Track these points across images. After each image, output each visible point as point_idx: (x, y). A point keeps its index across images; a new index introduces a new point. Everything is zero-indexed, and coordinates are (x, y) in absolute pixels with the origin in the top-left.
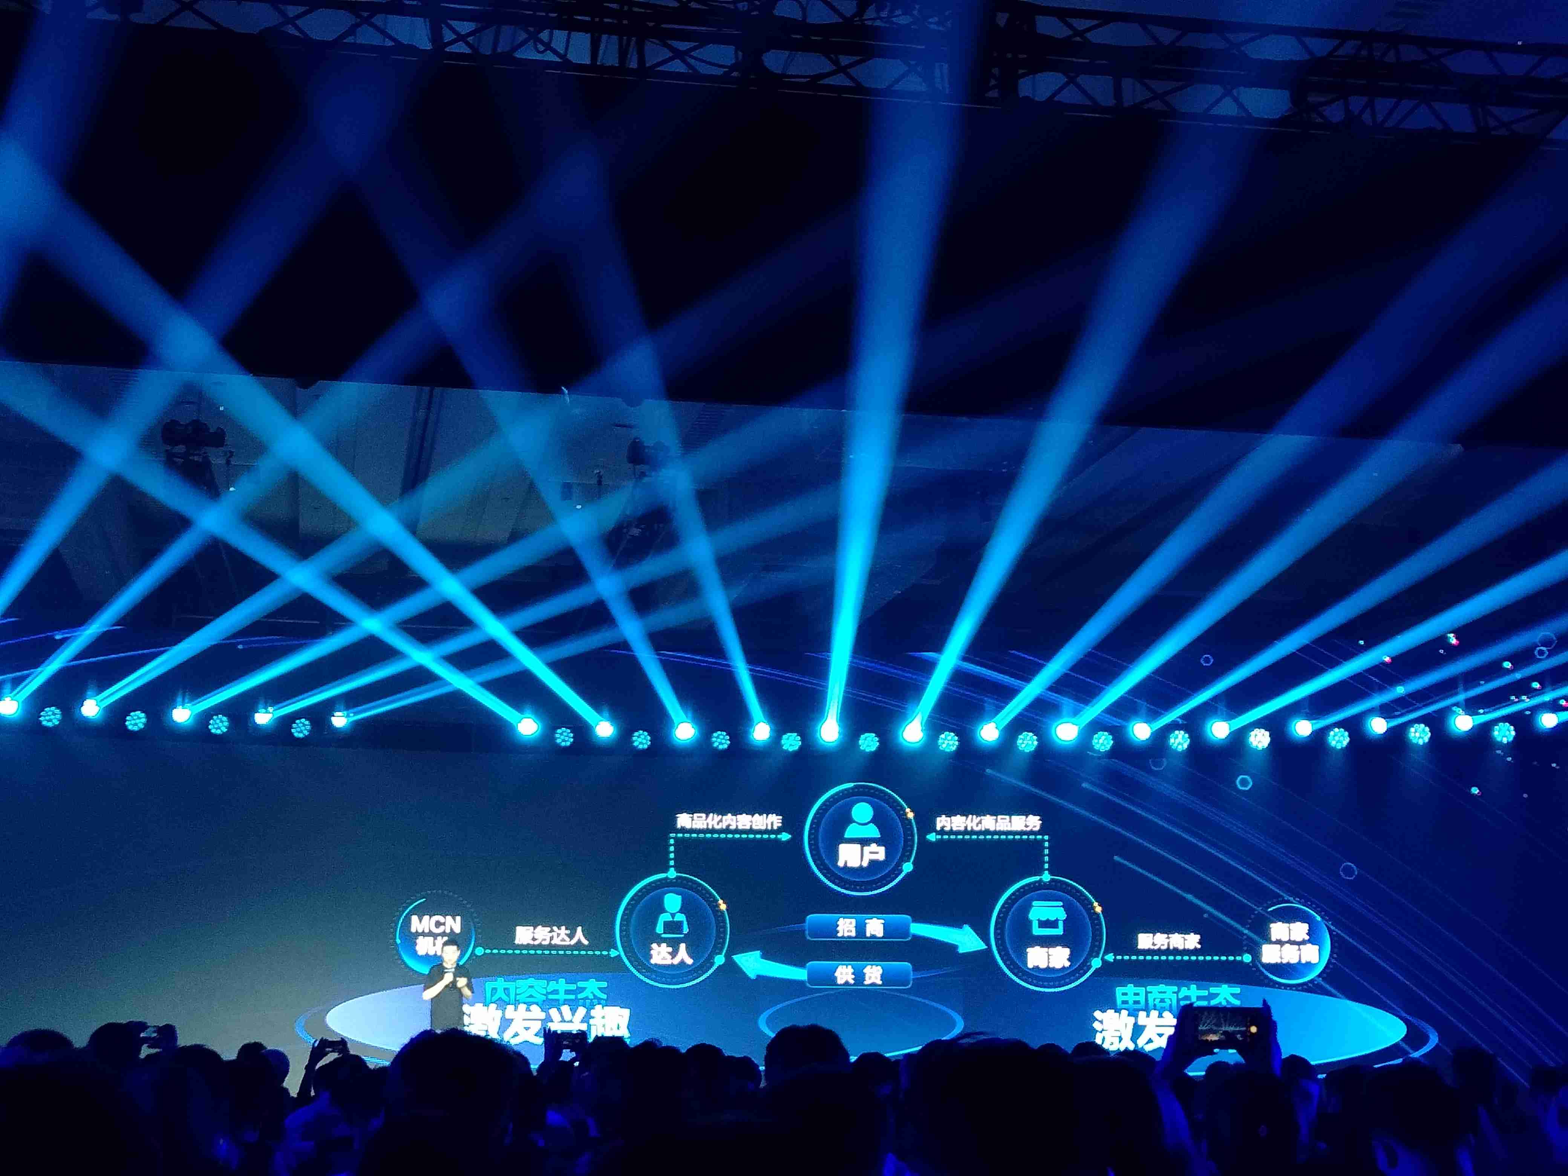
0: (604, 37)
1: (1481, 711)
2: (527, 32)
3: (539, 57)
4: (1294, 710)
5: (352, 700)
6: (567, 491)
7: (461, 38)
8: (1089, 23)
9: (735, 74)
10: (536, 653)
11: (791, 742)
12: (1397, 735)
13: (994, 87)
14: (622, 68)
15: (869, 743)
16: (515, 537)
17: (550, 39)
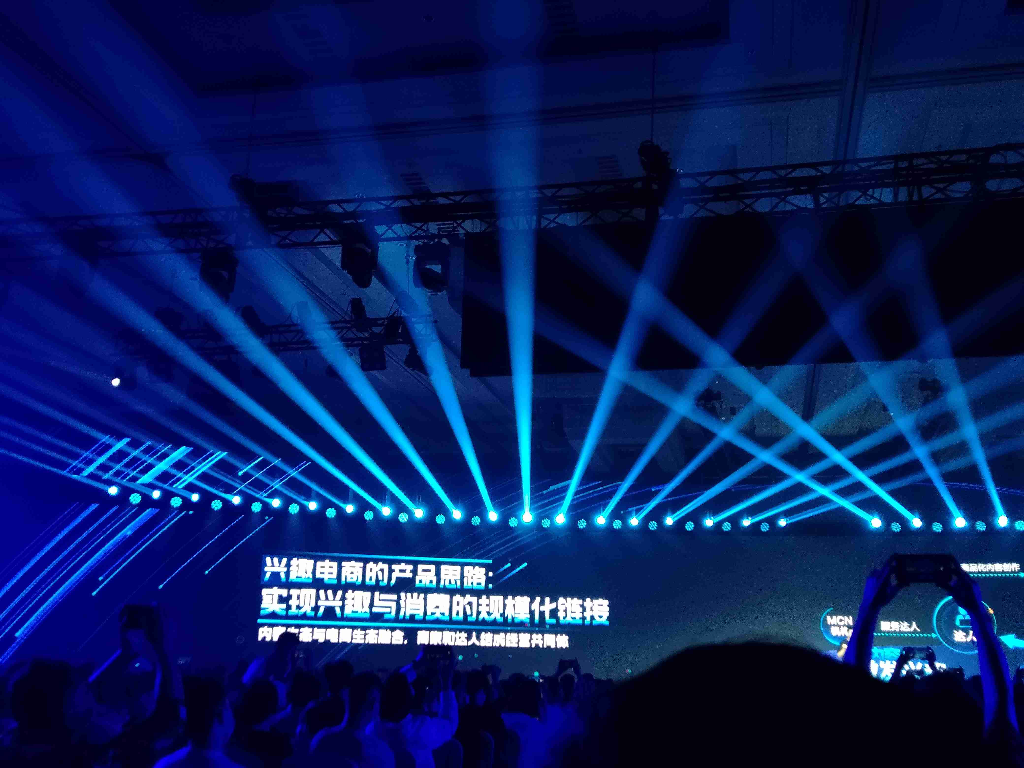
0: (901, 188)
2: (861, 192)
3: (868, 203)
7: (829, 200)
9: (971, 195)
10: (880, 486)
11: (1021, 526)
14: (910, 201)
17: (873, 193)
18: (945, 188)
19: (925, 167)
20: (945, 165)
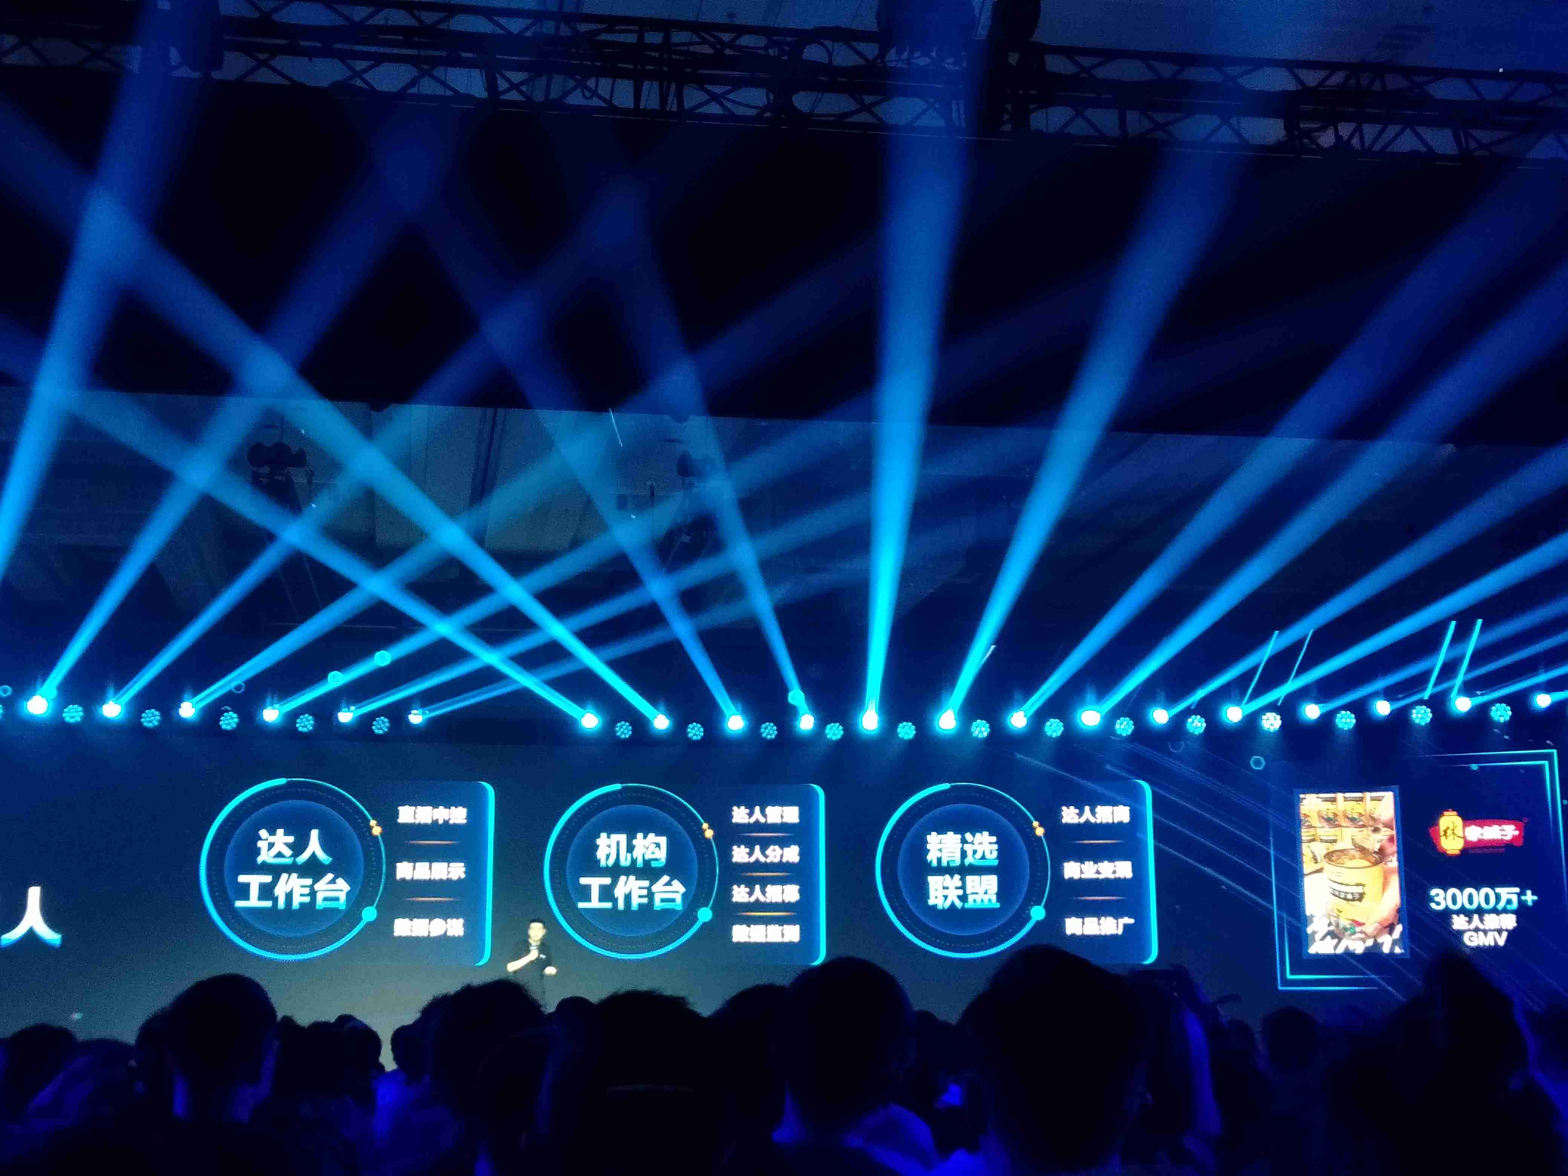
0: (646, 83)
1: (1479, 693)
2: (575, 80)
3: (585, 102)
4: (1302, 694)
5: (427, 698)
6: (622, 503)
7: (515, 87)
9: (768, 114)
10: (593, 651)
11: (834, 732)
12: (1401, 717)
14: (663, 111)
17: (597, 85)
18: (723, 95)
19: (692, 49)
20: (728, 52)
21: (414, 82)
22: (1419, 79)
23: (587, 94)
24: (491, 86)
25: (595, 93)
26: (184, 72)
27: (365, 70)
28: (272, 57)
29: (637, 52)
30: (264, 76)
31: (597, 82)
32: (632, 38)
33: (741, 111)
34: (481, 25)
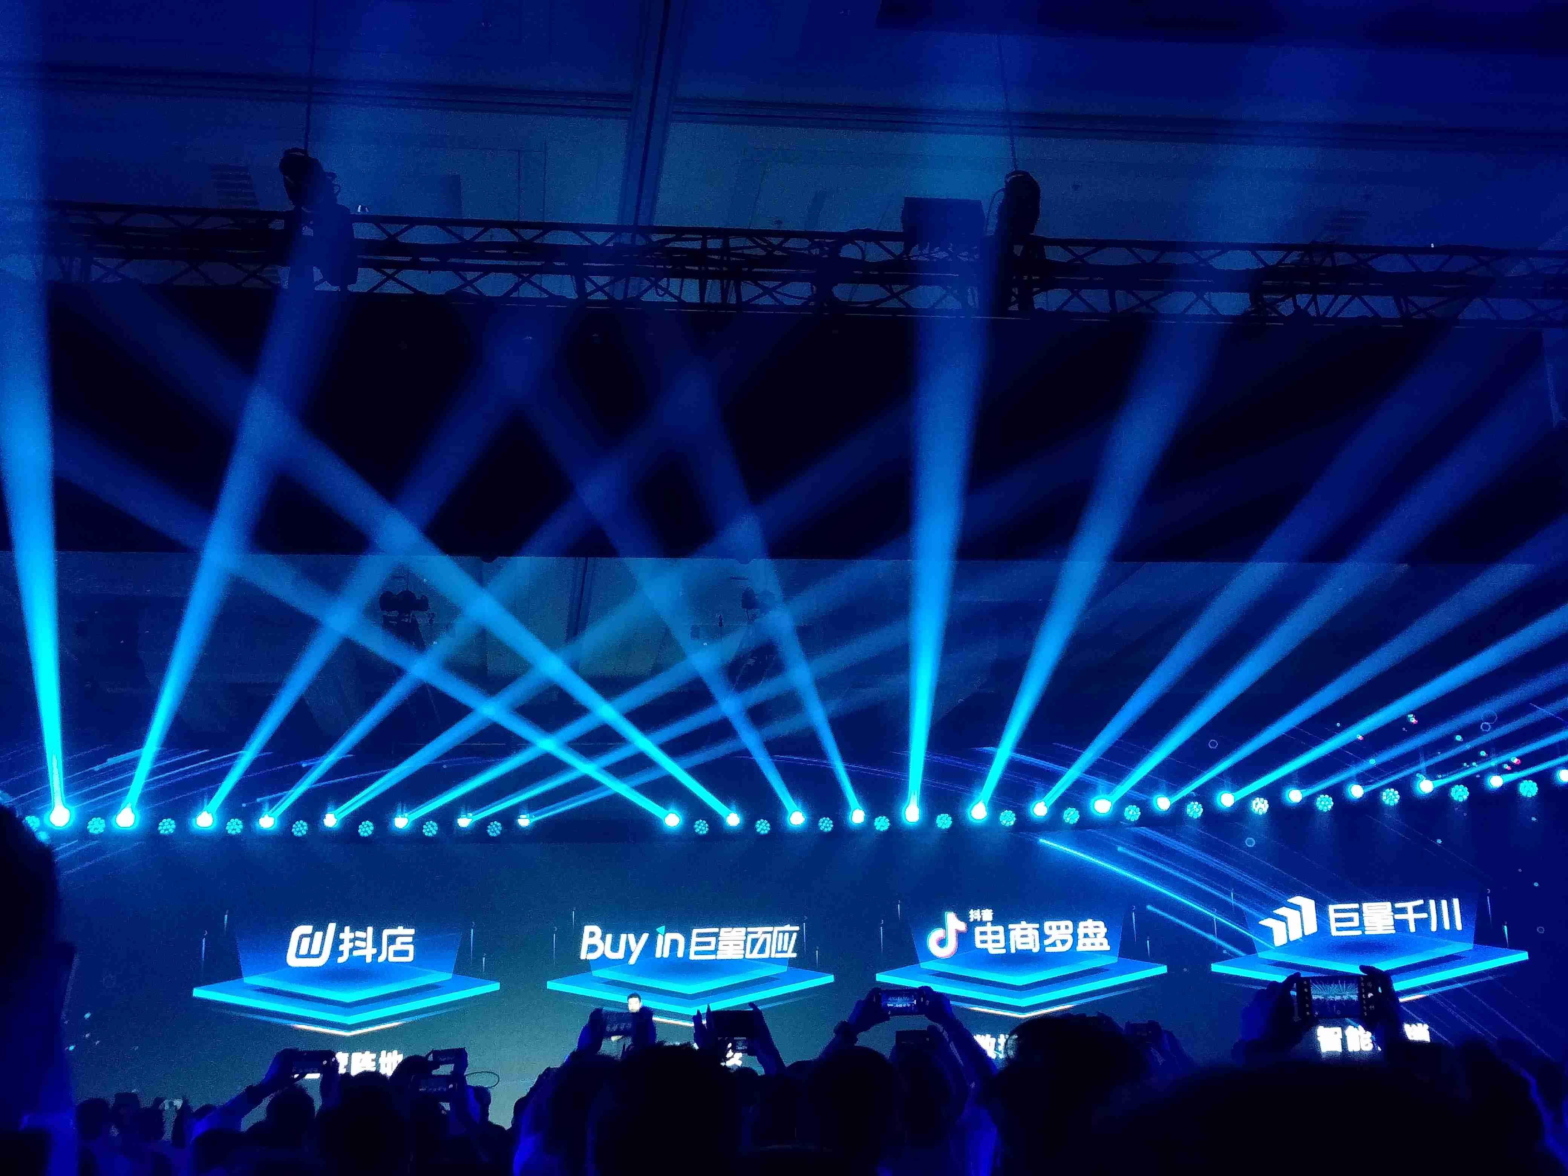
0: (710, 281)
1: (1440, 776)
2: (650, 280)
3: (659, 299)
4: (1286, 781)
5: (533, 805)
6: (695, 633)
7: (600, 289)
8: (1089, 249)
9: (812, 303)
10: (674, 760)
11: (882, 824)
12: (1373, 798)
13: (1014, 303)
14: (724, 305)
15: (944, 821)
16: (656, 670)
17: (668, 285)
18: (774, 289)
19: (746, 252)
20: (777, 253)
21: (516, 288)
22: (1363, 256)
23: (661, 292)
24: (580, 289)
25: (666, 291)
26: (326, 287)
27: (476, 279)
28: (396, 273)
29: (700, 256)
30: (392, 288)
31: (668, 281)
32: (697, 245)
33: (788, 302)
34: (570, 239)
